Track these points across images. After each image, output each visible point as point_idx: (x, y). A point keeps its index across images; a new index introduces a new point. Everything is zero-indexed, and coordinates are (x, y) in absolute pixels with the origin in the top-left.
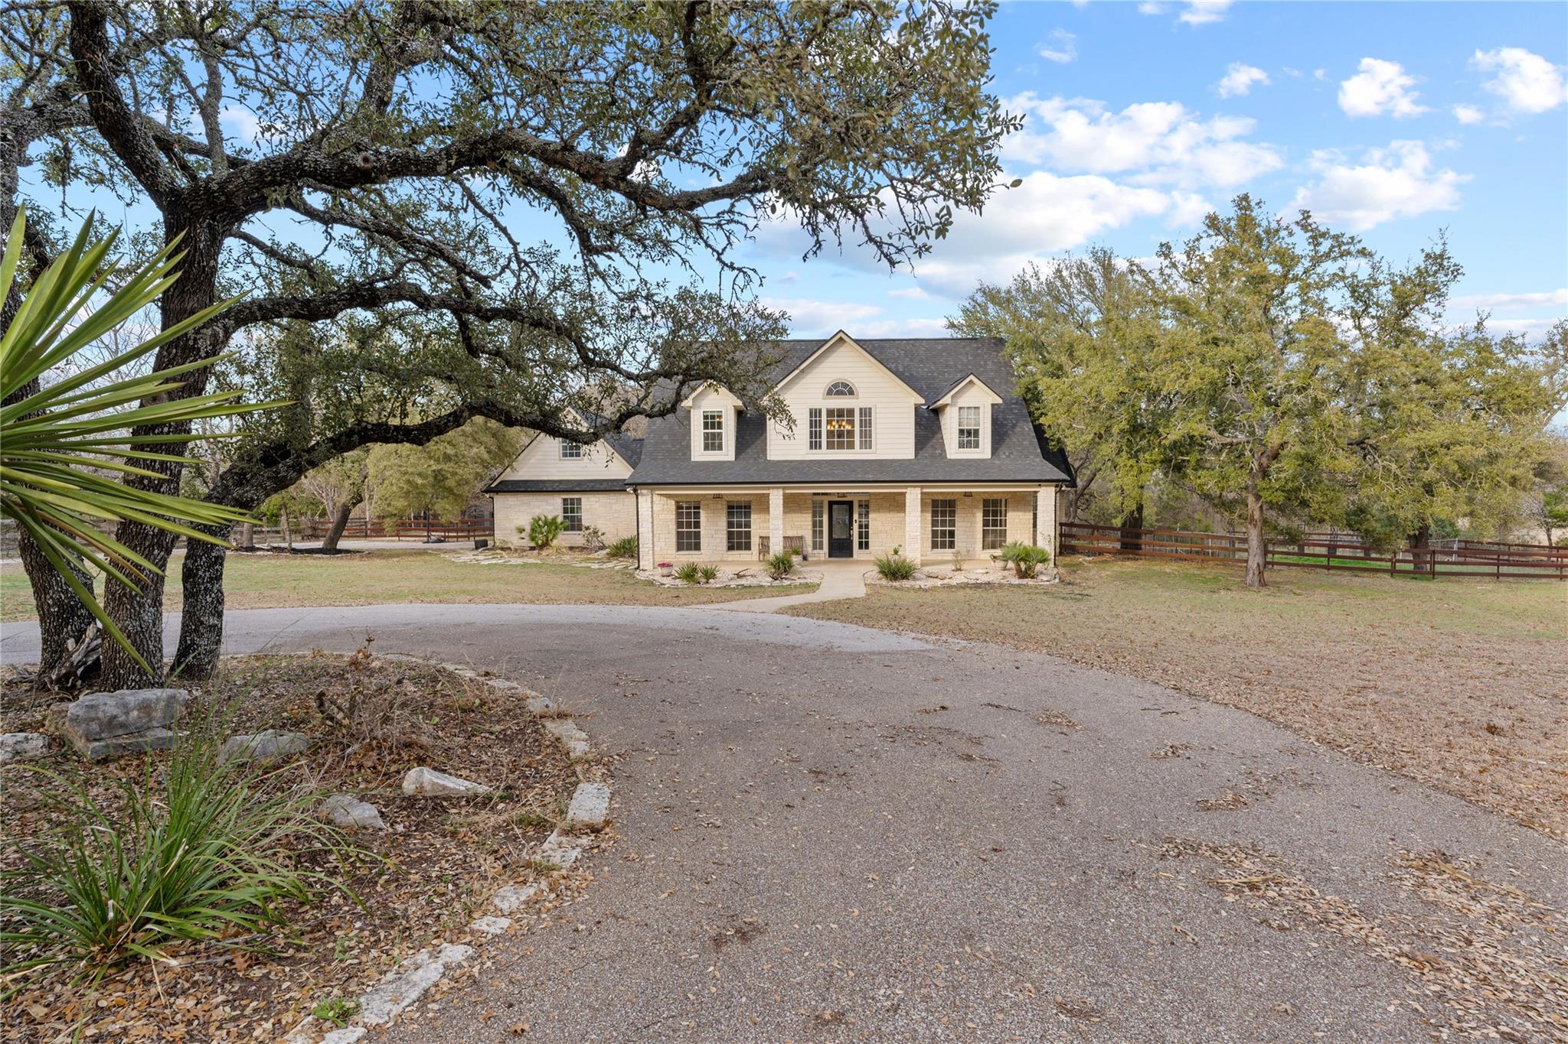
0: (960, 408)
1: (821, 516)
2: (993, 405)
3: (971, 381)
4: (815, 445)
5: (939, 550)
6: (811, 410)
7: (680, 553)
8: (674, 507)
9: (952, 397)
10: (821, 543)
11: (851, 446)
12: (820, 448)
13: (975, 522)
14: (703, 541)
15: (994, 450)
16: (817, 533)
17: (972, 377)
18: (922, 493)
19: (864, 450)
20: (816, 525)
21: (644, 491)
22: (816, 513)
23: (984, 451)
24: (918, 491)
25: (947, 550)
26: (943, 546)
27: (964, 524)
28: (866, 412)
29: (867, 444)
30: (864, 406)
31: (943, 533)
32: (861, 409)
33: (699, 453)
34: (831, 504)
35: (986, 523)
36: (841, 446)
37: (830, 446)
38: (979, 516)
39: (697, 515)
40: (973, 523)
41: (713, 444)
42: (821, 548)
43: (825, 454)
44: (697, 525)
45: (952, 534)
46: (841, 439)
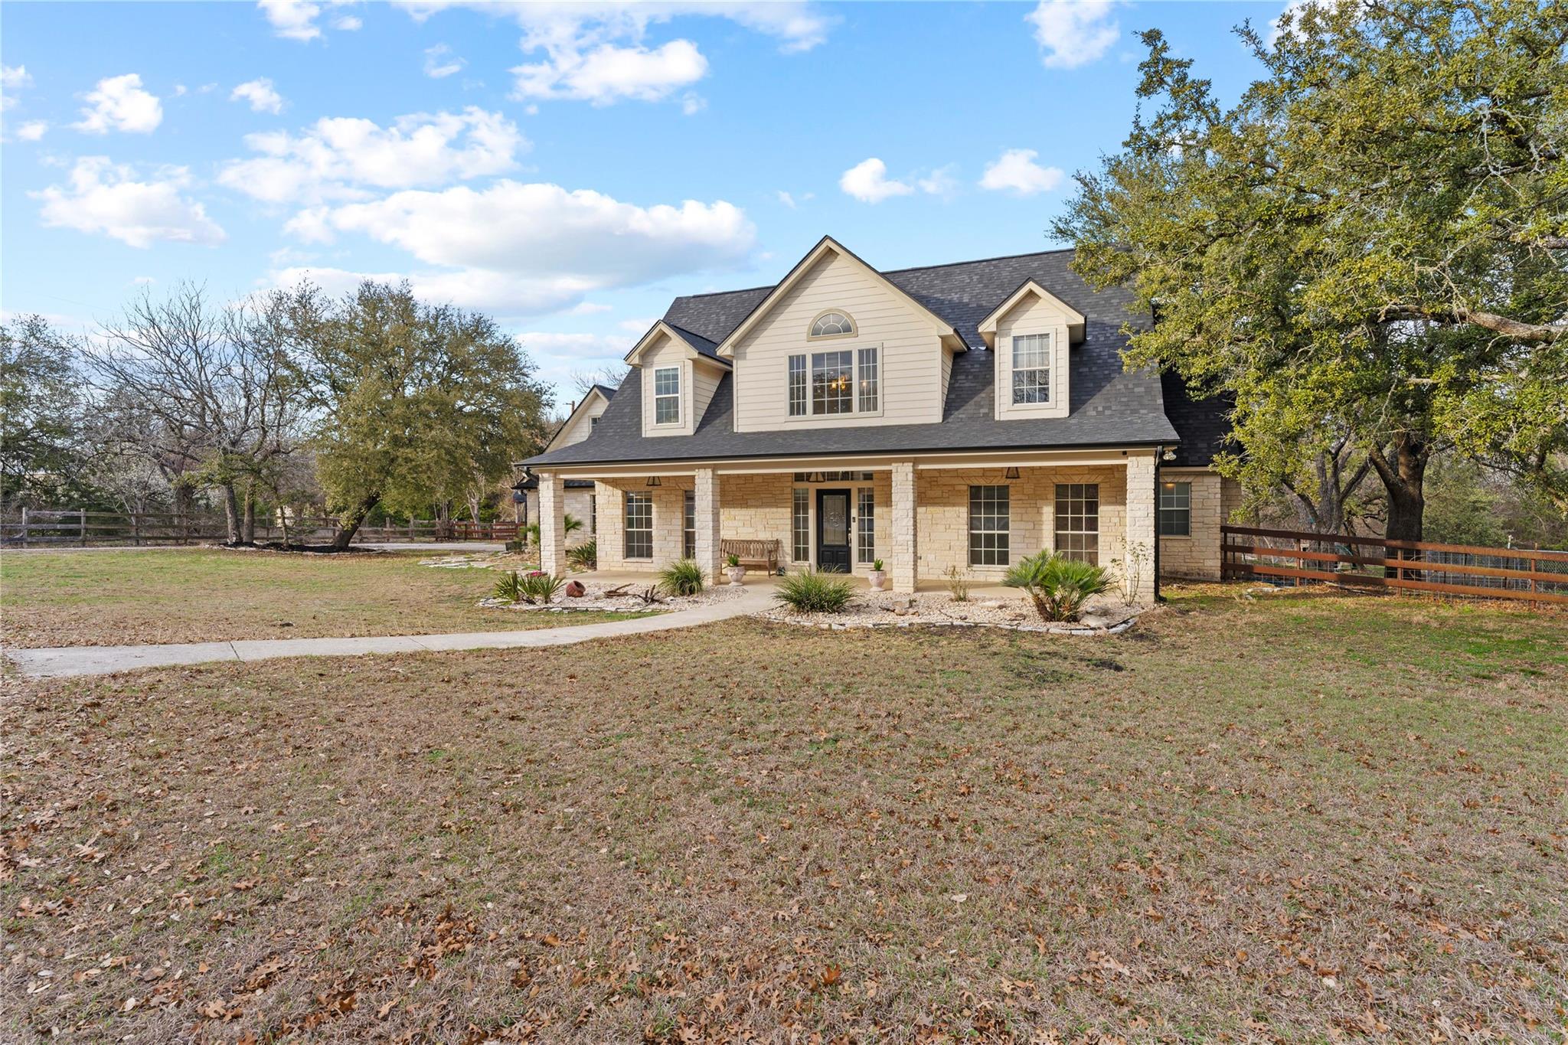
0: (1016, 339)
1: (806, 511)
2: (1071, 328)
3: (1031, 293)
4: (796, 409)
5: (983, 567)
6: (791, 358)
7: (628, 560)
8: (620, 499)
9: (1000, 321)
10: (806, 551)
11: (847, 407)
12: (804, 412)
13: (1040, 522)
14: (655, 545)
15: (1075, 404)
16: (799, 537)
17: (1031, 285)
18: (915, 471)
19: (865, 413)
20: (798, 524)
21: (546, 475)
22: (799, 507)
23: (1057, 405)
24: (908, 467)
25: (997, 567)
26: (990, 560)
27: (1022, 525)
28: (869, 356)
29: (870, 401)
30: (864, 347)
31: (989, 539)
32: (861, 352)
33: (651, 427)
34: (820, 494)
35: (1060, 524)
36: (833, 408)
37: (818, 408)
38: (1048, 512)
39: (649, 511)
40: (1037, 525)
41: (667, 413)
42: (806, 558)
43: (812, 421)
44: (649, 523)
45: (1004, 540)
46: (834, 399)
